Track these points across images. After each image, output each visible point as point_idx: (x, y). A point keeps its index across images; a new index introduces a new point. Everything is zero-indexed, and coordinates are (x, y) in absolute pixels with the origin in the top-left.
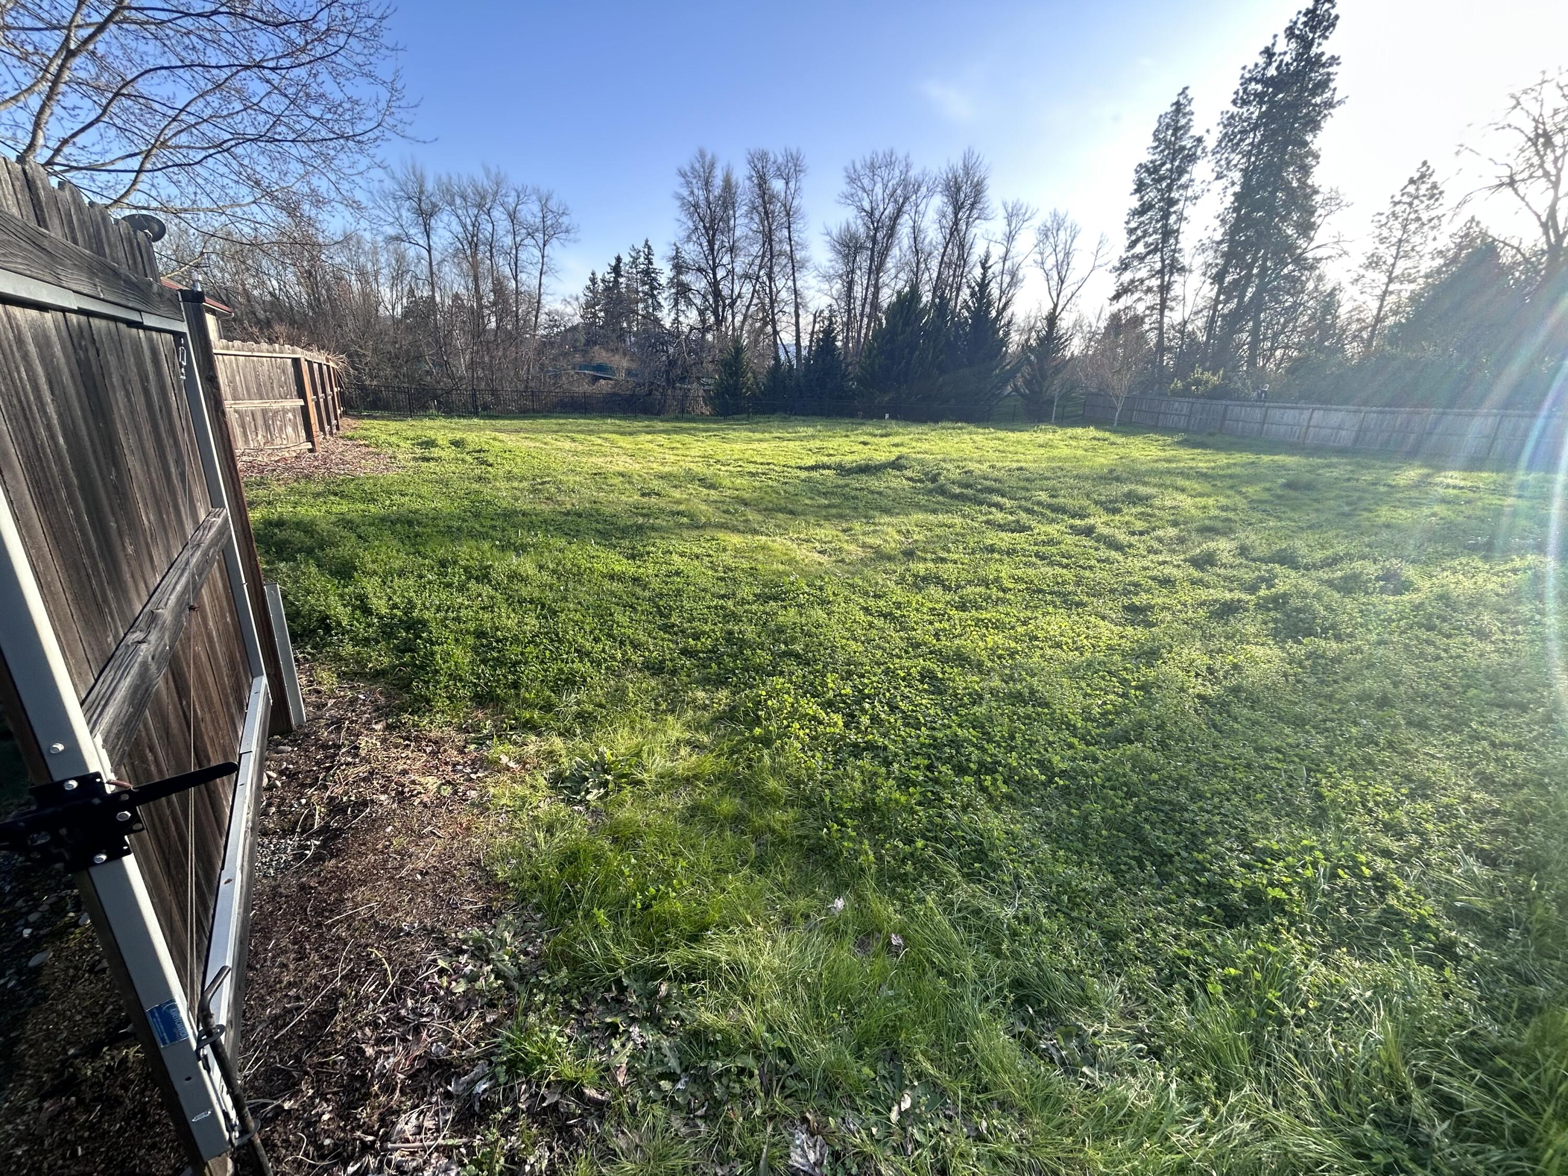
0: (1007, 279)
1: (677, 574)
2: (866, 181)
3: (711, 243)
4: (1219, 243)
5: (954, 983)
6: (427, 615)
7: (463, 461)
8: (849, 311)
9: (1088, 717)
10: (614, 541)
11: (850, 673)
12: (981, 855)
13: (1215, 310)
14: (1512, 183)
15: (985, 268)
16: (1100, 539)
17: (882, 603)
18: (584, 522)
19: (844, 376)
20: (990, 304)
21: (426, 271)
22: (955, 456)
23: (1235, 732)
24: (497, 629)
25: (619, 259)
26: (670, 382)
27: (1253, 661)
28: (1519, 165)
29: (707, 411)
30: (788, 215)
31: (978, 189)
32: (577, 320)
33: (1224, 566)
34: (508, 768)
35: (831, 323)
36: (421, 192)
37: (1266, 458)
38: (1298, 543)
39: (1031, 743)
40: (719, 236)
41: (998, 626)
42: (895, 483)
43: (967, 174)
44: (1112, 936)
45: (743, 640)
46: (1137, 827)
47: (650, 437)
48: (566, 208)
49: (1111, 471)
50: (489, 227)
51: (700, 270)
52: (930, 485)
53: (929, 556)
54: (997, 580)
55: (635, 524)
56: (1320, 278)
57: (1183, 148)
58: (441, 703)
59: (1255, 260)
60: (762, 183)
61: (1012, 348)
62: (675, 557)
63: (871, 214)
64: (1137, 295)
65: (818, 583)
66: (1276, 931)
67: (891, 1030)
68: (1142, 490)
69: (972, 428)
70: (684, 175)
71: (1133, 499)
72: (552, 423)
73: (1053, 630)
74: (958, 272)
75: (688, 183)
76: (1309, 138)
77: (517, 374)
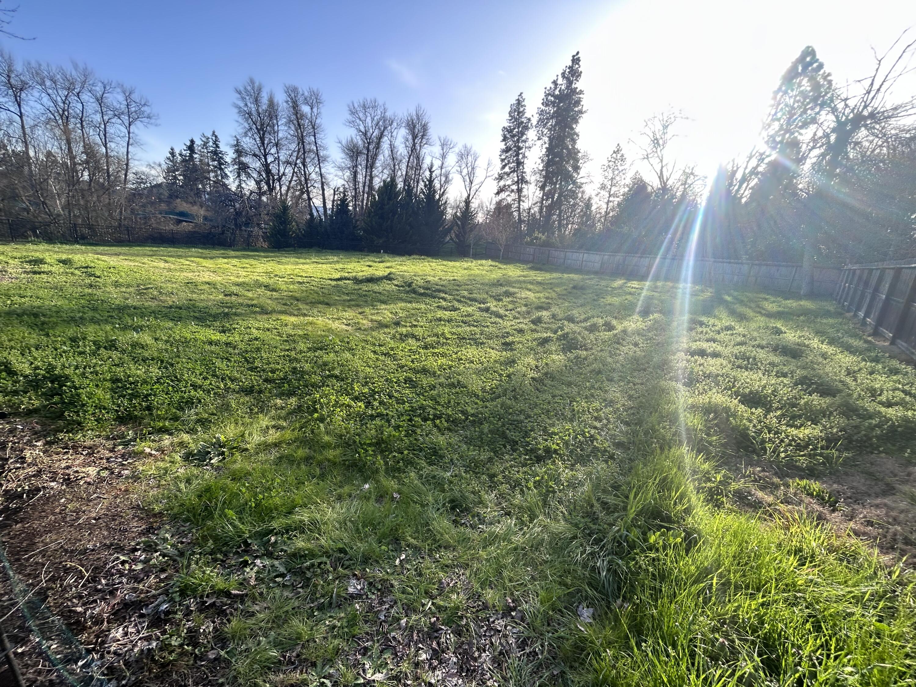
0: (443, 179)
1: (256, 339)
2: (361, 115)
3: (262, 139)
4: (542, 170)
5: (423, 506)
6: (67, 372)
7: (72, 274)
8: (355, 189)
9: (483, 390)
10: (208, 322)
11: (366, 383)
12: (435, 452)
13: (542, 203)
14: (648, 158)
15: (431, 172)
16: (493, 313)
17: (382, 348)
18: (184, 313)
19: (355, 227)
20: (435, 192)
21: (19, 132)
22: (421, 273)
23: (545, 391)
24: (129, 376)
25: (192, 142)
26: (238, 226)
27: (553, 361)
28: (649, 151)
29: (265, 245)
30: (313, 128)
31: (425, 128)
32: (161, 180)
33: (545, 323)
34: (151, 455)
35: (345, 195)
36: (10, 71)
37: (566, 276)
38: (574, 312)
39: (458, 404)
40: (267, 135)
41: (443, 355)
42: (388, 287)
43: (418, 119)
44: (492, 476)
45: (303, 371)
46: (504, 432)
47: (226, 260)
48: (147, 101)
49: (498, 281)
50: (80, 106)
51: (255, 155)
52: (408, 289)
53: (408, 324)
54: (443, 334)
55: (223, 312)
56: (583, 192)
57: (522, 122)
58: (91, 422)
59: (557, 181)
60: (295, 106)
61: (449, 217)
62: (254, 331)
63: (365, 134)
64: (507, 193)
65: (346, 340)
66: (554, 461)
67: (394, 530)
68: (512, 290)
69: (430, 259)
70: (240, 93)
71: (508, 294)
72: (147, 249)
73: (470, 355)
74: (417, 172)
75: (243, 99)
76: (574, 126)
77: (110, 215)
